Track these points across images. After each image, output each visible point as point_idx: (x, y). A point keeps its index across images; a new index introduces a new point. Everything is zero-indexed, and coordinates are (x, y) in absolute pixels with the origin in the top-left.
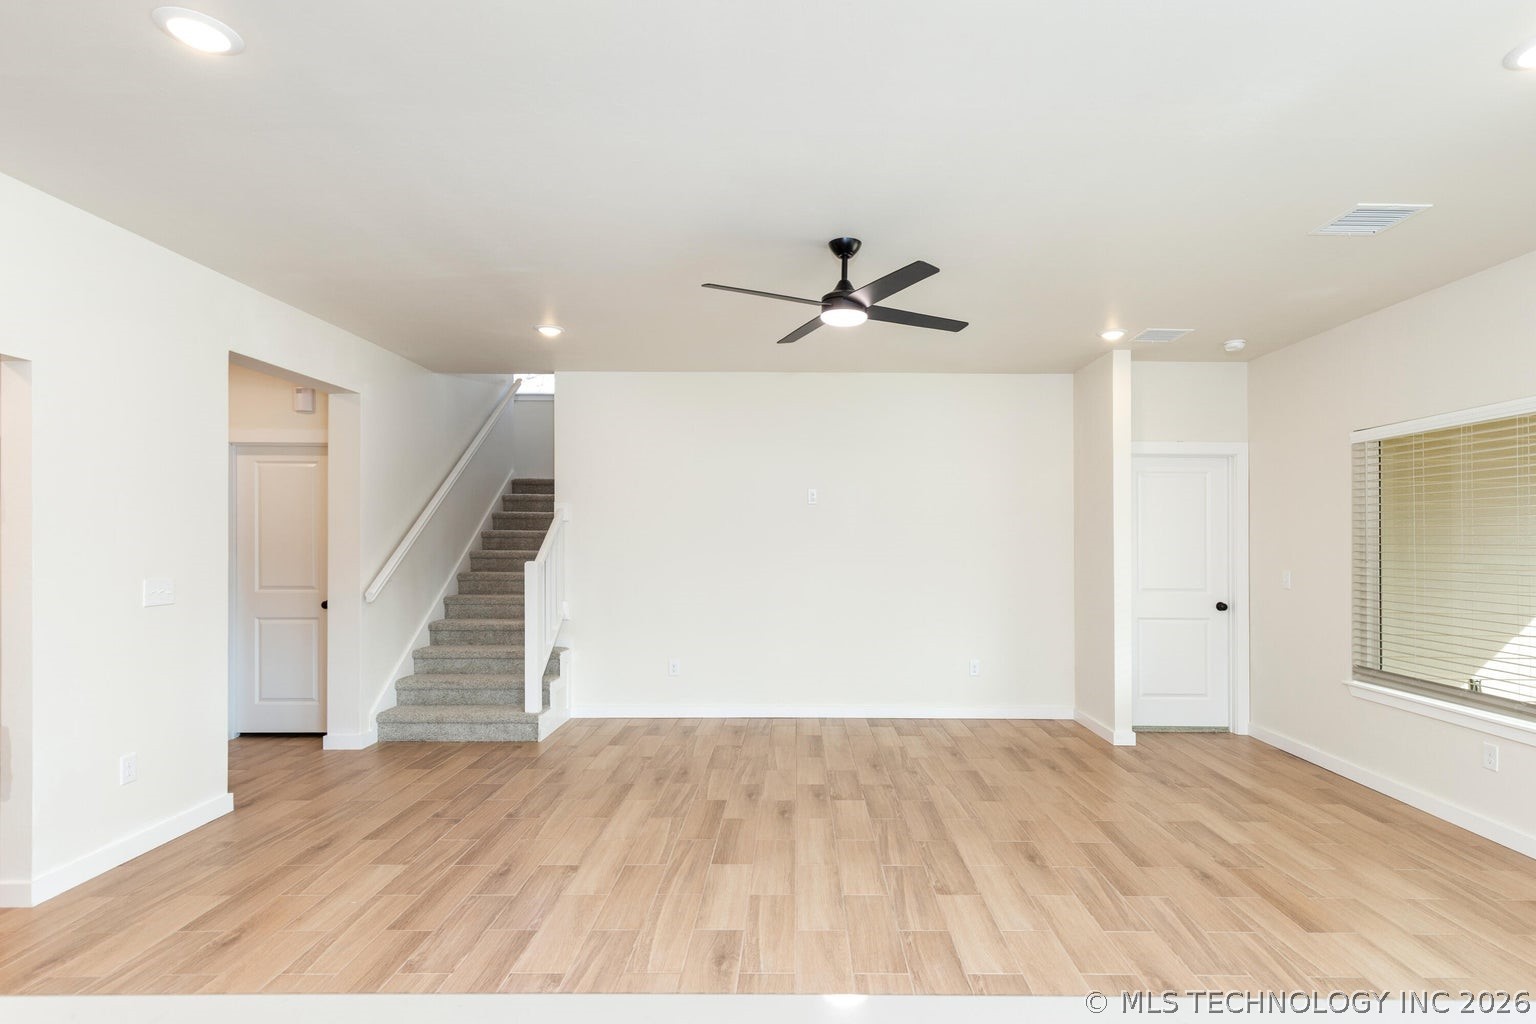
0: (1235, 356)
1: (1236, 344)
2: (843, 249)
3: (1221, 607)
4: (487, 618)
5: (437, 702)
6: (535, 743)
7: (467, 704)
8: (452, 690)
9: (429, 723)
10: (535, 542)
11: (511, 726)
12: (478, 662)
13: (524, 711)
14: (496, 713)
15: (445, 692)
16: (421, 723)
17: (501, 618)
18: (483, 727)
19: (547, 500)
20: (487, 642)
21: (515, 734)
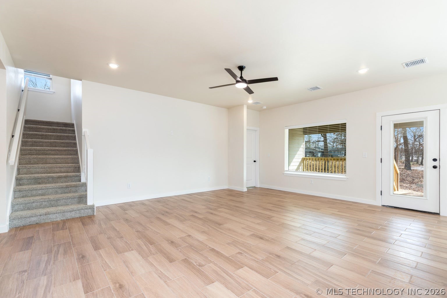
1: (265, 107)
2: (241, 68)
3: (255, 161)
4: (42, 173)
5: (36, 208)
6: (94, 215)
7: (53, 206)
8: (45, 202)
9: (40, 216)
10: (51, 145)
11: (82, 211)
12: (51, 190)
13: (87, 205)
14: (75, 207)
15: (41, 203)
16: (36, 216)
17: (49, 173)
18: (69, 213)
19: (48, 129)
20: (49, 183)
21: (84, 213)
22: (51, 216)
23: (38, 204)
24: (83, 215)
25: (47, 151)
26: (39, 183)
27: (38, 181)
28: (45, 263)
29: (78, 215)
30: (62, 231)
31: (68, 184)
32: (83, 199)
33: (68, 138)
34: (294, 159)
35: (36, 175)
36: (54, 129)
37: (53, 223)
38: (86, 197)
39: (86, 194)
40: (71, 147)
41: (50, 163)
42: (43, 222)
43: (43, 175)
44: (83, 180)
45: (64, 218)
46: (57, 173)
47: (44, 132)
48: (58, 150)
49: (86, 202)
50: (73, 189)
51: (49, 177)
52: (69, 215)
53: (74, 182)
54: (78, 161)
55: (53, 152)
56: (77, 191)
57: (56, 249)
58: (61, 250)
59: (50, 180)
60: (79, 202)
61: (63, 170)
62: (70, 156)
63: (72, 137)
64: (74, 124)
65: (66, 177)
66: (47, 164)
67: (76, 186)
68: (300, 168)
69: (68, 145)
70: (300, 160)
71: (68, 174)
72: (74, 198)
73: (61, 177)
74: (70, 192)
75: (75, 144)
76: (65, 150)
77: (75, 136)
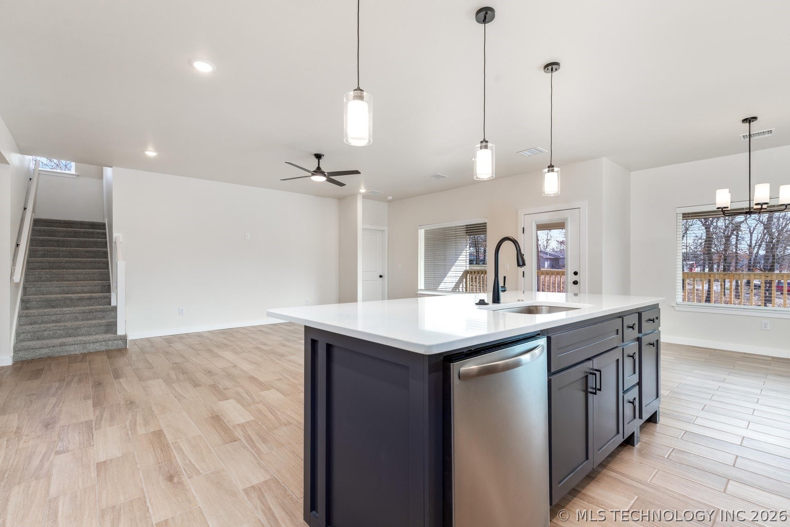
0: (389, 201)
1: (390, 198)
2: (318, 156)
3: (381, 276)
4: (58, 294)
5: (49, 337)
6: (126, 348)
7: (70, 336)
8: (60, 330)
9: (53, 347)
10: (72, 255)
11: (110, 342)
12: (68, 316)
13: (117, 334)
14: (100, 337)
15: (54, 331)
16: (48, 347)
17: (67, 294)
18: (92, 345)
19: (67, 232)
20: (66, 307)
21: (112, 345)
22: (67, 348)
23: (51, 333)
24: (110, 348)
25: (64, 263)
26: (53, 307)
27: (50, 304)
28: (55, 389)
29: (103, 348)
30: (80, 363)
31: (93, 308)
32: (111, 327)
33: (96, 244)
34: (450, 272)
35: (48, 296)
36: (76, 232)
37: (69, 356)
38: (115, 324)
39: (116, 321)
40: (100, 257)
41: (68, 281)
42: (57, 355)
43: (59, 296)
44: (113, 303)
45: (85, 351)
46: (78, 293)
47: (60, 236)
48: (79, 262)
49: (116, 331)
50: (100, 315)
51: (66, 299)
52: (91, 348)
53: (100, 305)
54: (109, 277)
55: (73, 265)
56: (104, 317)
57: (69, 378)
58: (76, 379)
59: (68, 302)
60: (106, 332)
61: (86, 289)
62: (97, 270)
63: (101, 242)
64: (105, 224)
65: (89, 299)
66: (65, 281)
67: (103, 311)
68: (461, 286)
69: (95, 255)
70: (460, 274)
71: (93, 295)
72: (100, 325)
73: (82, 299)
74: (95, 319)
75: (106, 253)
76: (90, 262)
77: (106, 241)
